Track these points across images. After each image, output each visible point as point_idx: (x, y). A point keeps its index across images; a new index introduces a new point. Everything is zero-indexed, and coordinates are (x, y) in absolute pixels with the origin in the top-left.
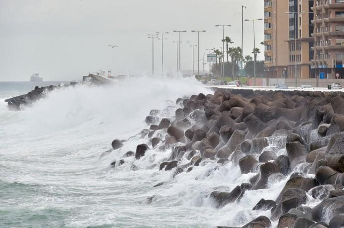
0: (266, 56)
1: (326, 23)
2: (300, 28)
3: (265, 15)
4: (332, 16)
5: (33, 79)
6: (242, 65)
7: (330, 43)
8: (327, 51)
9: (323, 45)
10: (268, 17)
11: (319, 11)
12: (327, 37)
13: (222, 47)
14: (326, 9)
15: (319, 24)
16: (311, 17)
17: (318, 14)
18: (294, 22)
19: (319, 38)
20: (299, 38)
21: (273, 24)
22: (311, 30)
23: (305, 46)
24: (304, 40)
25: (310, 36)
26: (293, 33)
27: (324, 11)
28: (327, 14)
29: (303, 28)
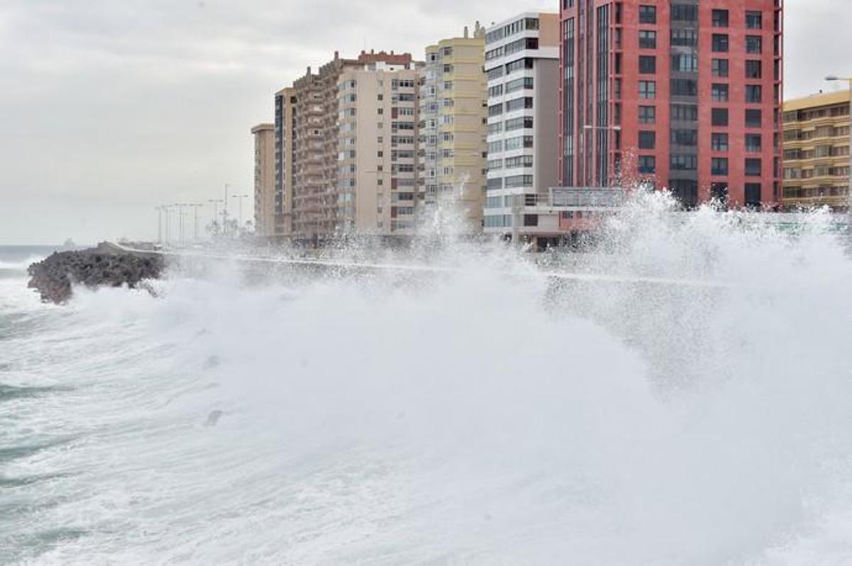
0: (256, 227)
1: (306, 200)
2: (284, 204)
3: (255, 191)
4: (311, 194)
5: (67, 243)
7: (308, 218)
8: (306, 224)
9: (302, 219)
10: (257, 194)
11: (300, 189)
12: (306, 212)
13: (221, 220)
14: (306, 188)
15: (300, 200)
16: (294, 194)
17: (299, 193)
18: (279, 198)
19: (299, 213)
20: (283, 212)
21: (262, 200)
22: (294, 206)
23: (288, 220)
24: (288, 214)
25: (292, 211)
26: (279, 208)
27: (303, 190)
28: (306, 193)
29: (286, 203)
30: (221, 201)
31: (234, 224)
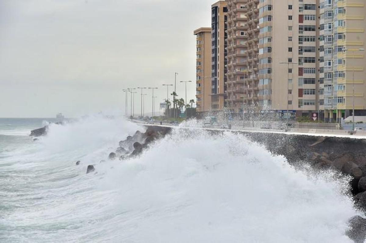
0: (197, 104)
1: (234, 84)
2: (218, 87)
3: (197, 78)
4: (238, 80)
6: (184, 109)
7: (236, 97)
8: (234, 102)
9: (232, 98)
10: (198, 80)
11: (230, 76)
12: (234, 93)
13: (171, 99)
14: (234, 75)
15: (230, 85)
16: (225, 80)
17: (229, 78)
18: (215, 83)
19: (230, 94)
20: (217, 93)
21: (202, 85)
22: (225, 88)
23: (221, 99)
24: (221, 95)
25: (225, 92)
26: (215, 90)
27: (232, 76)
28: (235, 78)
29: (220, 87)
30: (172, 85)
31: (181, 102)
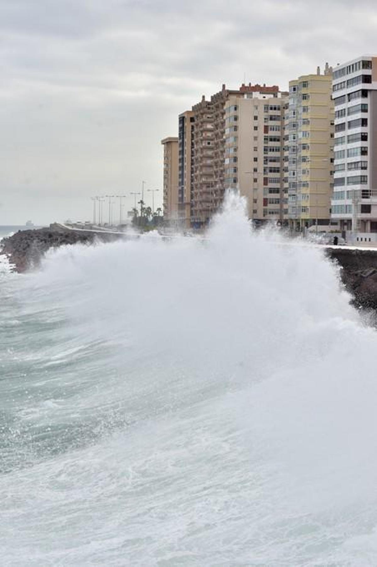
0: (164, 213)
1: (200, 193)
2: (185, 196)
3: (164, 187)
4: (204, 189)
5: (27, 224)
6: (151, 218)
7: (202, 206)
8: (201, 211)
9: (198, 207)
10: (166, 188)
11: (196, 185)
12: (201, 202)
13: (139, 207)
14: (201, 184)
15: (196, 194)
16: (192, 189)
17: (196, 188)
18: (182, 191)
19: (196, 202)
20: (184, 202)
21: (169, 193)
22: (192, 197)
23: (188, 208)
24: (188, 204)
25: (191, 201)
26: (181, 199)
27: (199, 186)
28: (201, 188)
29: (187, 196)
30: (139, 194)
31: (148, 211)
